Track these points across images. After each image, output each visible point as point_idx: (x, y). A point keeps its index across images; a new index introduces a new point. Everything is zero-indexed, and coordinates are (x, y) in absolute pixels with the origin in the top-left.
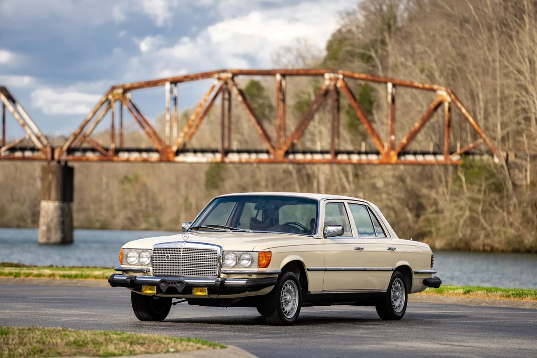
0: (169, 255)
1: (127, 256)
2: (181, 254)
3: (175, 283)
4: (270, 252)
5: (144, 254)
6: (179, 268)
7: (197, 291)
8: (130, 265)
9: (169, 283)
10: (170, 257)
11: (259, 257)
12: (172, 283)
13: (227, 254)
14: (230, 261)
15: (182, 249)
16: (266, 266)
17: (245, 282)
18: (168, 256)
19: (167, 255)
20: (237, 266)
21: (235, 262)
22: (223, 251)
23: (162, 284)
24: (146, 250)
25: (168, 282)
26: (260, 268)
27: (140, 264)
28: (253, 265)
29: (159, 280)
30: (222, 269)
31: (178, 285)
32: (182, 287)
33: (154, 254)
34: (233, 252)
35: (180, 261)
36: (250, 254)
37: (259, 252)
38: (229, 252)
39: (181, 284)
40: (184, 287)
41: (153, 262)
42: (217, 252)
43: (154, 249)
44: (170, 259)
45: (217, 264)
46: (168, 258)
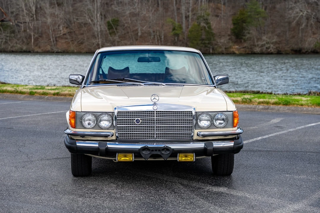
0: (139, 119)
1: (82, 119)
2: (155, 118)
3: (159, 150)
6: (153, 132)
7: (182, 157)
8: (85, 128)
9: (152, 151)
10: (140, 120)
11: (234, 117)
12: (156, 150)
13: (200, 115)
14: (204, 123)
15: (155, 113)
17: (233, 145)
19: (136, 119)
20: (212, 127)
21: (209, 122)
22: (196, 112)
23: (144, 152)
24: (106, 113)
25: (151, 149)
26: (234, 127)
27: (99, 128)
28: (228, 126)
29: (140, 147)
31: (163, 152)
32: (167, 154)
33: (118, 117)
34: (207, 113)
35: (154, 125)
36: (225, 115)
37: (233, 112)
38: (203, 113)
39: (165, 151)
40: (170, 154)
41: (118, 126)
42: (192, 114)
43: (118, 112)
44: (141, 123)
45: (192, 126)
46: (139, 121)
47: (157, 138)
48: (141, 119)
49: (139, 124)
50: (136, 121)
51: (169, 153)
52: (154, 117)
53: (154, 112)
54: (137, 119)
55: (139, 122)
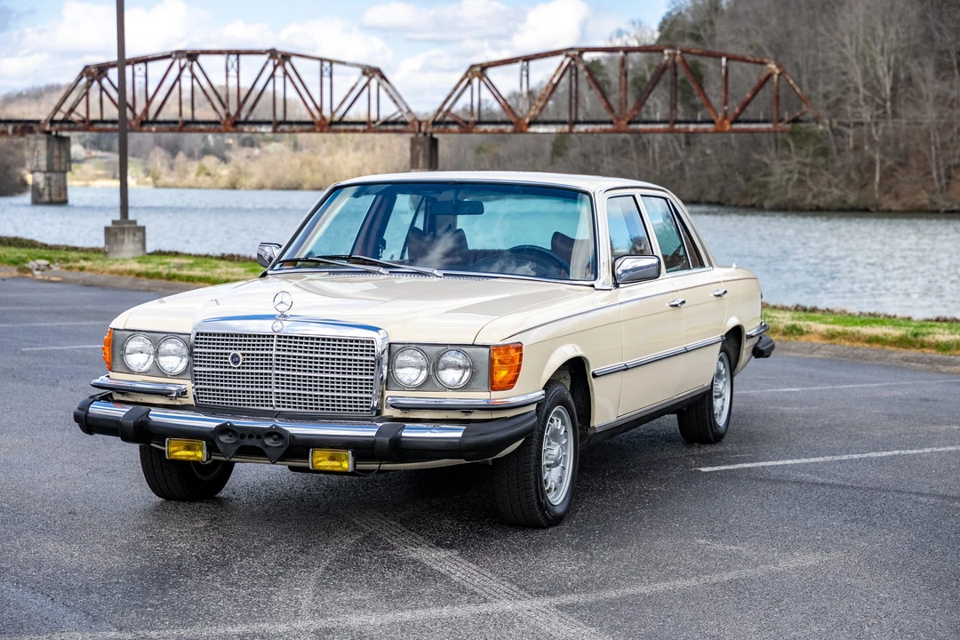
0: (239, 353)
1: (123, 349)
2: (274, 352)
3: (259, 437)
4: (519, 347)
5: (169, 346)
6: (268, 390)
7: (321, 459)
8: (131, 372)
9: (243, 436)
10: (242, 358)
11: (491, 361)
12: (251, 436)
13: (402, 351)
14: (410, 374)
15: (275, 339)
16: (510, 384)
17: (460, 435)
18: (235, 356)
19: (233, 352)
20: (428, 386)
21: (424, 373)
22: (390, 344)
23: (224, 439)
24: (176, 335)
25: (240, 432)
26: (494, 389)
27: (158, 373)
28: (474, 385)
29: (214, 425)
30: (387, 393)
31: (269, 442)
32: (278, 447)
33: (197, 347)
34: (418, 346)
35: (270, 371)
36: (465, 354)
37: (492, 348)
38: (406, 346)
39: (275, 440)
40: (285, 449)
41: (196, 369)
42: (373, 347)
43: (198, 334)
44: (243, 364)
45: (372, 380)
46: (237, 360)
47: (279, 406)
48: (244, 355)
49: (239, 368)
50: (233, 357)
51: (282, 446)
52: (272, 349)
53: (273, 336)
54: (235, 354)
55: (238, 362)
